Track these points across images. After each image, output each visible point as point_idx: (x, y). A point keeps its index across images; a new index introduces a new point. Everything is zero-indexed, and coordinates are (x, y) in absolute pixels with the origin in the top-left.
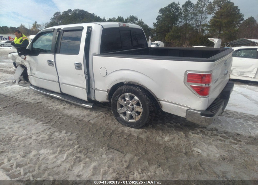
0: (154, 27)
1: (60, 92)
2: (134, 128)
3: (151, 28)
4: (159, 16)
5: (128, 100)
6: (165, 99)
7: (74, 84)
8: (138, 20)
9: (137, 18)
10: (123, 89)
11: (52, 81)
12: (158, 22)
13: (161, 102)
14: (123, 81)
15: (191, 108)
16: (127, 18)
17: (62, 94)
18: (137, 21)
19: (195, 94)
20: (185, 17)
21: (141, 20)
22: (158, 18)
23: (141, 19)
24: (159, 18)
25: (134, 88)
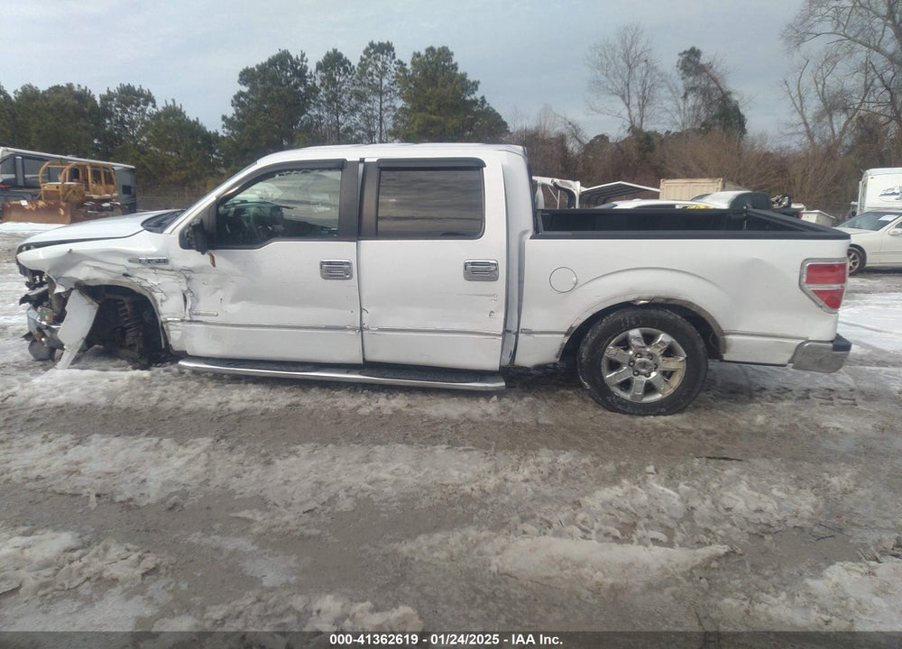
0: (226, 130)
1: (360, 361)
2: (665, 415)
3: (217, 134)
4: (241, 94)
5: (640, 347)
6: (740, 329)
7: (439, 327)
8: (154, 102)
9: (150, 93)
10: (625, 319)
11: (327, 328)
12: (238, 114)
13: (729, 337)
14: (630, 298)
15: (810, 339)
16: (109, 92)
17: (368, 366)
18: (151, 104)
19: (821, 307)
20: (329, 102)
21: (172, 104)
22: (238, 100)
23: (173, 101)
24: (242, 99)
25: (661, 313)
